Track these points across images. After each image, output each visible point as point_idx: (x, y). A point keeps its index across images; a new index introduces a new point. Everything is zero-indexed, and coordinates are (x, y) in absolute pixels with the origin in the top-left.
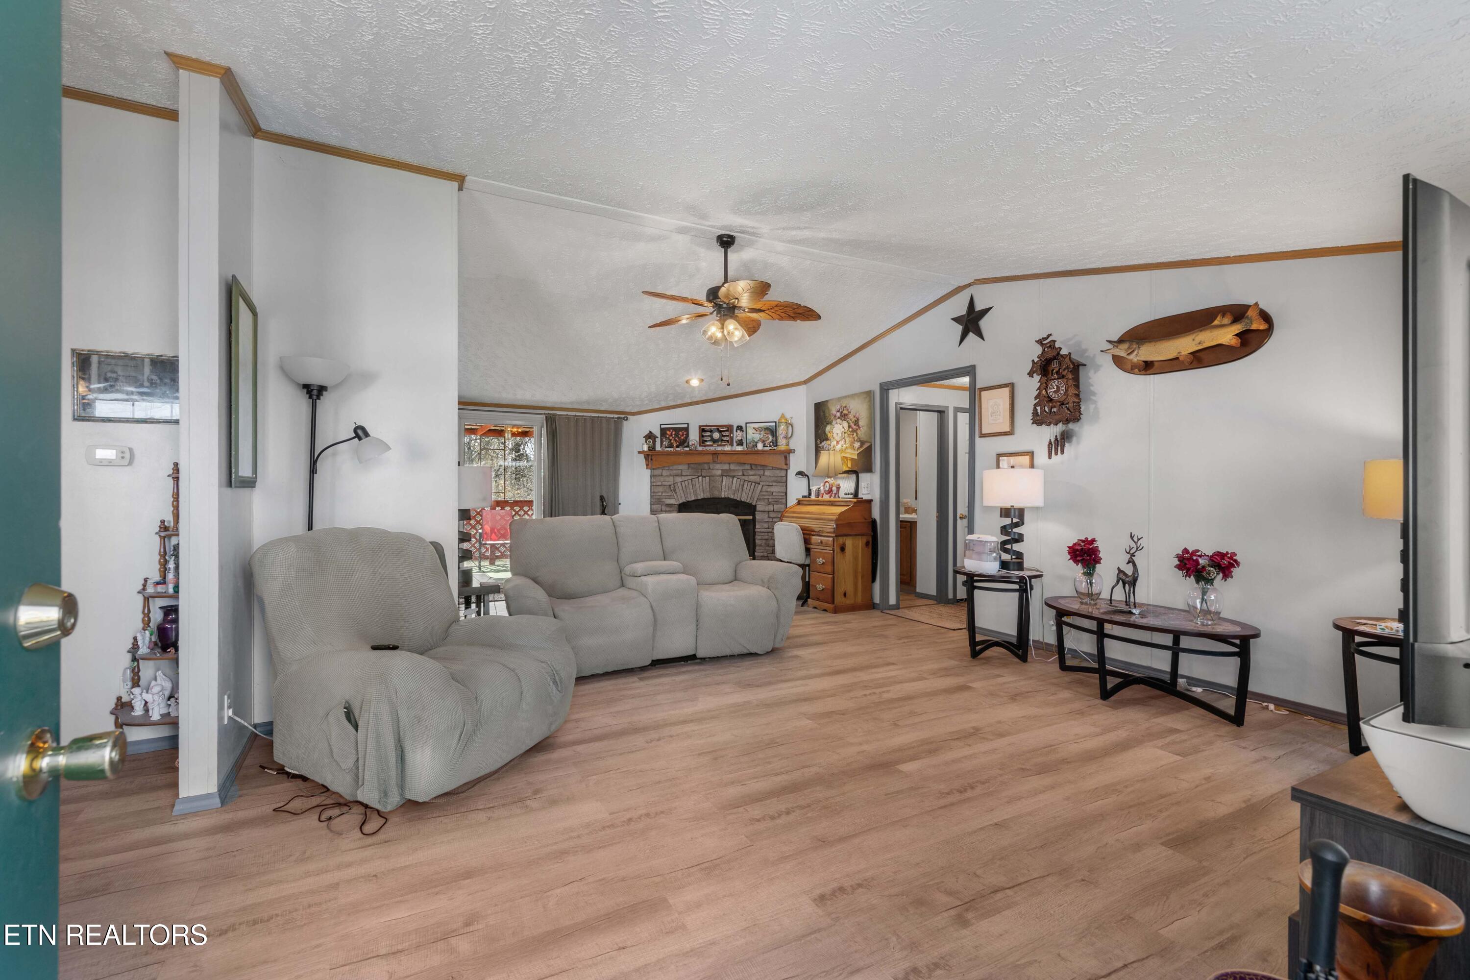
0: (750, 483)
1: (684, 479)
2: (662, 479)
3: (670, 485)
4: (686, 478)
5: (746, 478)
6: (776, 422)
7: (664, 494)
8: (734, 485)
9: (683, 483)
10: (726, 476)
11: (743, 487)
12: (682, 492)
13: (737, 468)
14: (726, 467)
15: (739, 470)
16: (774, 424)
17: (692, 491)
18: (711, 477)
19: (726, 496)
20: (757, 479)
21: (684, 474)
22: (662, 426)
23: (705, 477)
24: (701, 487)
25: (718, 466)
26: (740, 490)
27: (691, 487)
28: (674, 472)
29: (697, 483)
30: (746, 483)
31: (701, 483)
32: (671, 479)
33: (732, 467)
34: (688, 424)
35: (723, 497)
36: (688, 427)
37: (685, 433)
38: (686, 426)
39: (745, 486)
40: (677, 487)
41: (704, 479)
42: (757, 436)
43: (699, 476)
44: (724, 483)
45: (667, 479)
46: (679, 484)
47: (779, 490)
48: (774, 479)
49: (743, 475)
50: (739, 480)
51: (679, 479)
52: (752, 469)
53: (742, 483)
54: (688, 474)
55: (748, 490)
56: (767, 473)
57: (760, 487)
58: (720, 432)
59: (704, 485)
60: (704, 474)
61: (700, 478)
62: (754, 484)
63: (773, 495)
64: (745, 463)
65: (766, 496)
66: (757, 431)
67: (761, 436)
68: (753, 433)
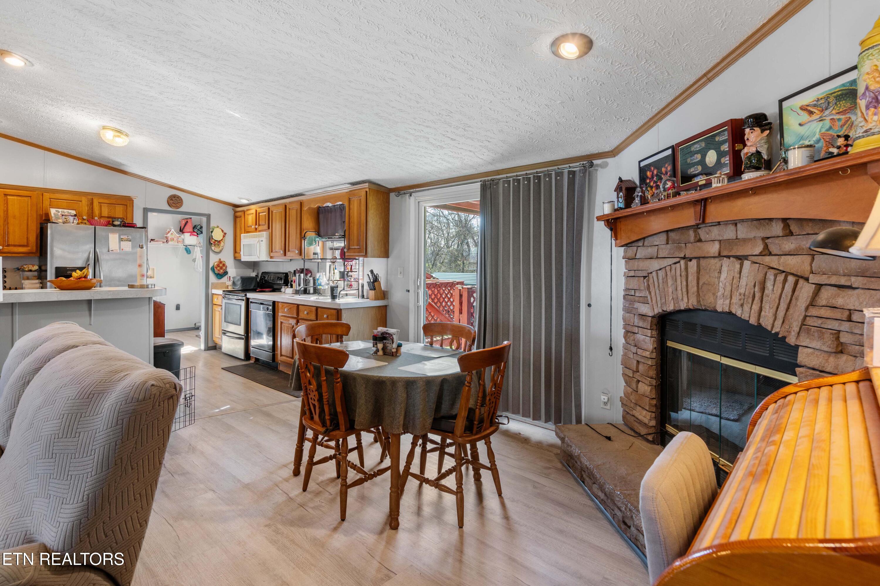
1: (661, 264)
3: (644, 278)
8: (743, 281)
9: (660, 274)
10: (728, 257)
11: (764, 285)
13: (754, 234)
14: (730, 233)
15: (756, 239)
18: (701, 260)
19: (727, 309)
20: (803, 264)
21: (661, 253)
23: (691, 259)
24: (684, 283)
28: (650, 250)
30: (773, 276)
31: (684, 274)
33: (742, 232)
35: (720, 309)
36: (673, 154)
37: (669, 168)
38: (671, 151)
39: (769, 285)
41: (689, 264)
43: (680, 260)
45: (641, 265)
48: (852, 264)
49: (768, 252)
51: (654, 265)
52: (788, 232)
61: (682, 262)
62: (791, 279)
63: (849, 320)
64: (771, 220)
65: (829, 321)
66: (811, 113)
67: (827, 123)
68: (800, 125)
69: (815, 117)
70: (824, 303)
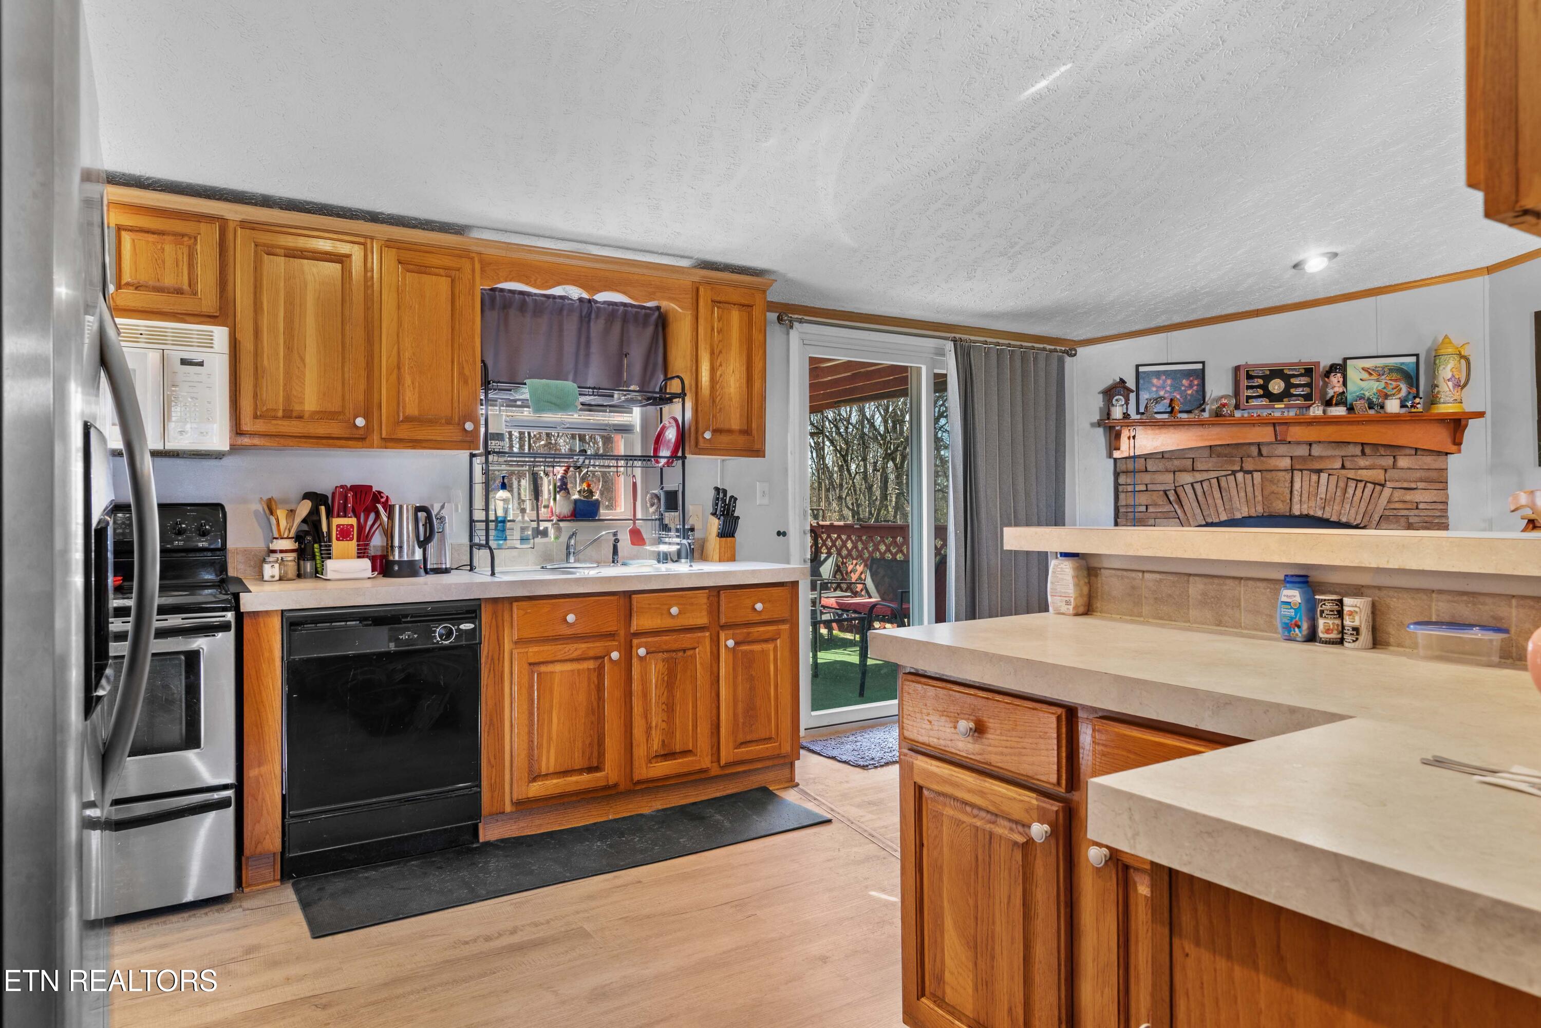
0: (1361, 485)
1: (1199, 477)
2: (1147, 478)
3: (1165, 492)
4: (1205, 476)
5: (1351, 474)
6: (1417, 355)
7: (1151, 509)
8: (1322, 489)
9: (1198, 487)
10: (1301, 470)
11: (1345, 491)
12: (1195, 504)
13: (1330, 452)
14: (1302, 451)
15: (1334, 456)
16: (1413, 359)
17: (1219, 502)
18: (1265, 473)
19: (1305, 512)
20: (1378, 475)
21: (1199, 466)
22: (1141, 369)
23: (1250, 472)
24: (1242, 494)
25: (1282, 449)
26: (1338, 499)
27: (1217, 494)
28: (1177, 463)
29: (1232, 484)
30: (1352, 484)
31: (1241, 485)
32: (1170, 476)
33: (1316, 451)
34: (1203, 363)
35: (1297, 513)
36: (1203, 370)
37: (1196, 382)
38: (1200, 366)
39: (1350, 491)
40: (1182, 495)
41: (1248, 476)
42: (1372, 387)
43: (1234, 473)
44: (1297, 486)
45: (1160, 478)
46: (1188, 488)
47: (1435, 499)
48: (1418, 474)
49: (1343, 467)
50: (1333, 479)
51: (1186, 478)
52: (1363, 453)
53: (1342, 484)
54: (1210, 466)
55: (1357, 498)
56: (1403, 462)
57: (1387, 492)
58: (1286, 378)
59: (1250, 489)
60: (1248, 466)
61: (1240, 476)
62: (1370, 486)
63: (1417, 508)
64: (1349, 443)
65: (1402, 511)
66: (1370, 374)
67: (1382, 385)
68: (1361, 380)
69: (1372, 377)
70: (1397, 499)
